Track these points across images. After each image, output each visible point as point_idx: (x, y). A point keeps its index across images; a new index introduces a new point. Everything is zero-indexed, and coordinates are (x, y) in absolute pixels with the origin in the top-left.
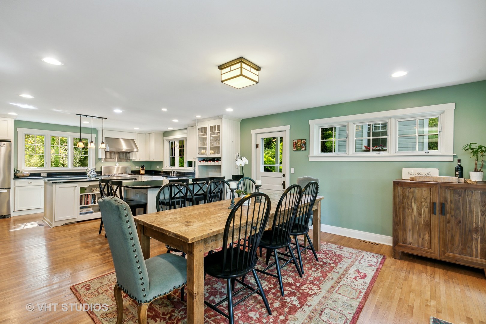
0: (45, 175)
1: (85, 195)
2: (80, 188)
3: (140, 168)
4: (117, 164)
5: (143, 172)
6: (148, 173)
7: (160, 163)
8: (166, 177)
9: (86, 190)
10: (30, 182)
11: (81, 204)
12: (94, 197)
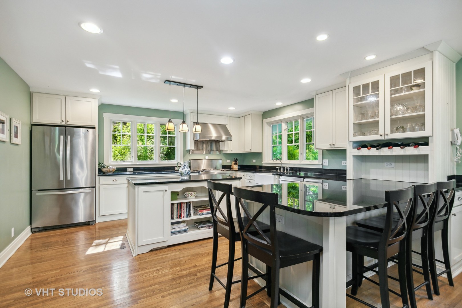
0: (132, 170)
1: (178, 204)
2: (171, 192)
3: (232, 163)
4: (207, 157)
5: (236, 167)
6: (244, 168)
7: (259, 155)
8: (278, 176)
9: (178, 195)
10: (115, 180)
11: (172, 218)
12: (189, 207)
